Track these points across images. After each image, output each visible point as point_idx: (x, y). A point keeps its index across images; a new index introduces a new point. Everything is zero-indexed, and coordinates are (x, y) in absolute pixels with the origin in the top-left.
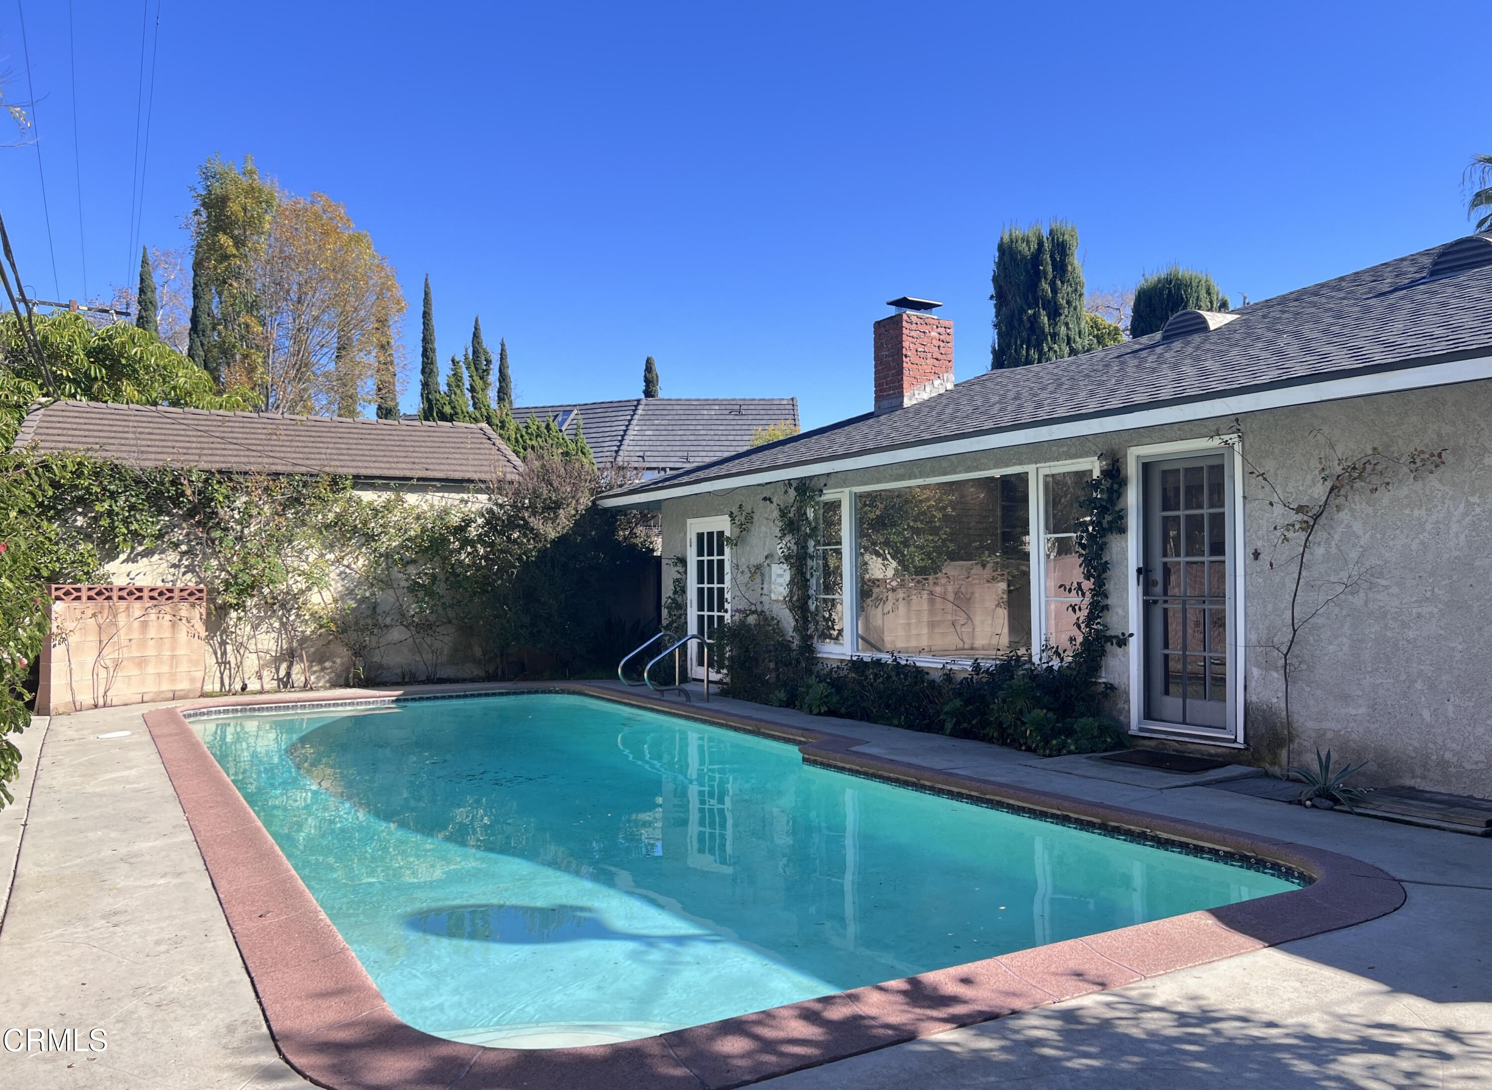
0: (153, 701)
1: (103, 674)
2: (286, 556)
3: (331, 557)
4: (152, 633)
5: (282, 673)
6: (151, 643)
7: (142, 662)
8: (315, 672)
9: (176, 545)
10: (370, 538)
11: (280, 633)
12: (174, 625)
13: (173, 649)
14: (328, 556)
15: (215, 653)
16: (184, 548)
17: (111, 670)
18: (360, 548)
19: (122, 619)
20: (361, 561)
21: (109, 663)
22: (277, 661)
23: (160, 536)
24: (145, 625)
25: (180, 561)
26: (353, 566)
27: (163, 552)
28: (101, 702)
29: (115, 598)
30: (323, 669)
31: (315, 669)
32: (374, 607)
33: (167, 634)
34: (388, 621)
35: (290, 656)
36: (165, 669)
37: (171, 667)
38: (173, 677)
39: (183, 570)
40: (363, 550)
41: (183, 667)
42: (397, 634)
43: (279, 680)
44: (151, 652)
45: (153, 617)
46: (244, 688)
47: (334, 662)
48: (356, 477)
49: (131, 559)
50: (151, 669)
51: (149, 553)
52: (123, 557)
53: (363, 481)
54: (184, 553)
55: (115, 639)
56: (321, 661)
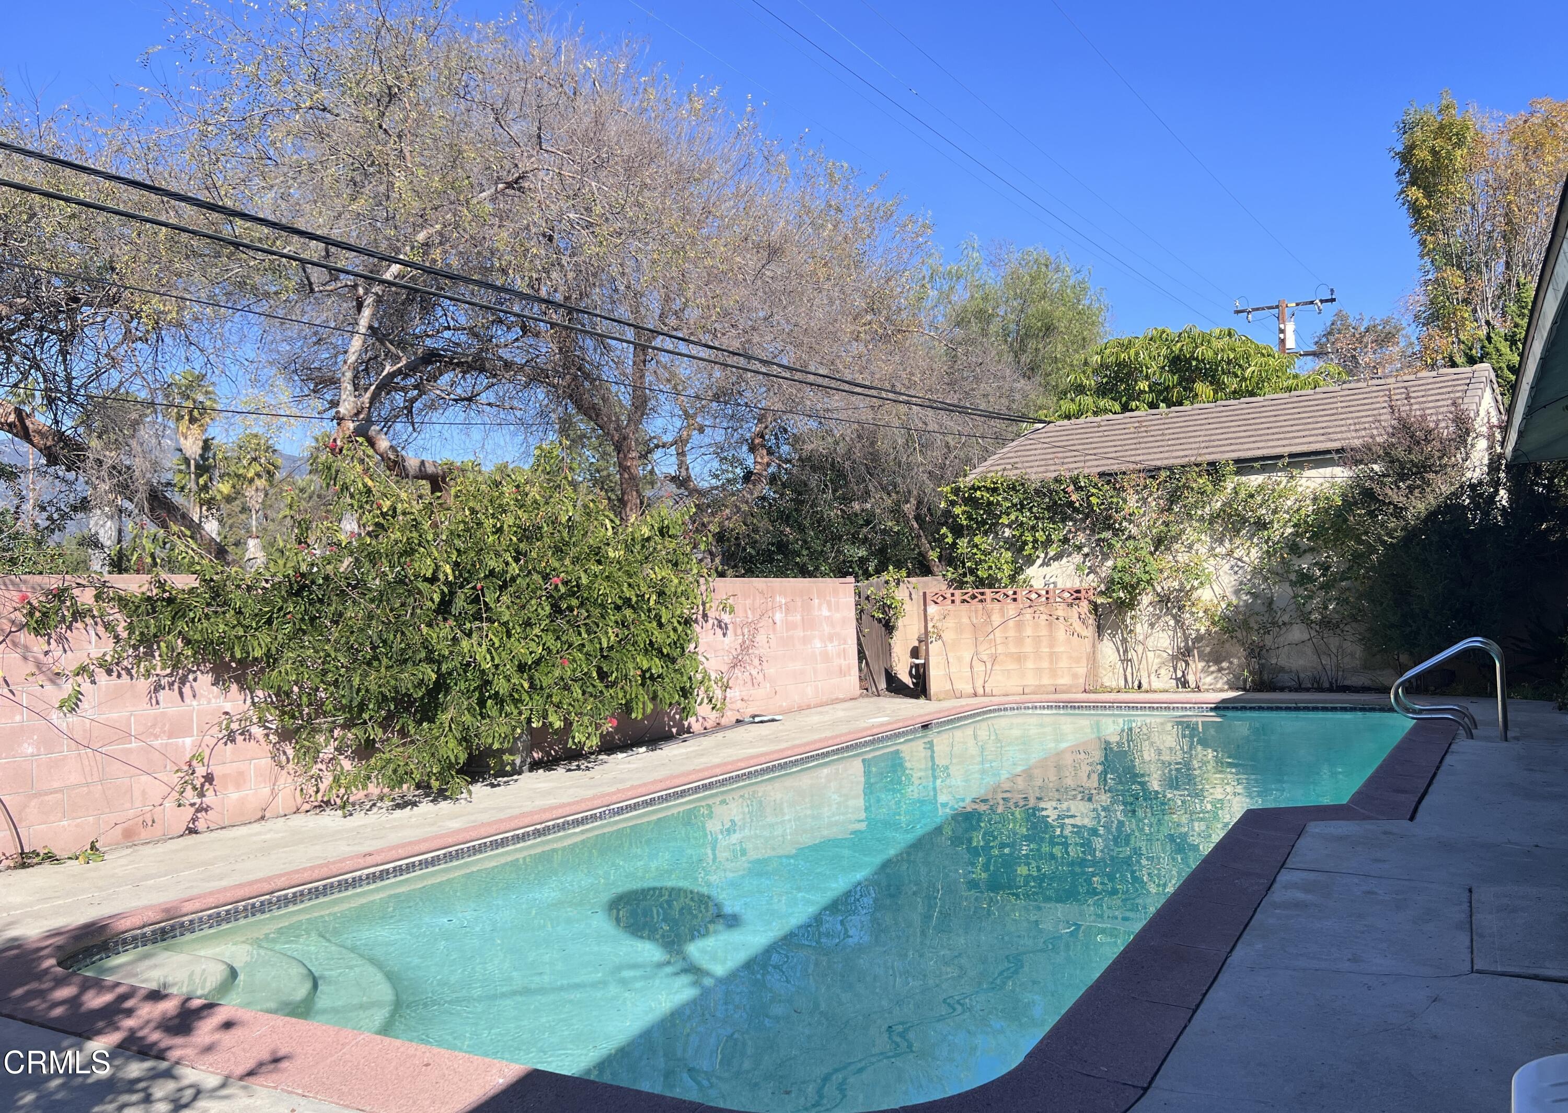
0: (1034, 693)
1: (979, 668)
2: (1177, 551)
3: (1219, 550)
4: (1029, 632)
5: (1179, 674)
6: (1028, 640)
7: (1019, 658)
8: (1212, 672)
9: (1079, 548)
10: (1261, 525)
11: (1175, 631)
12: (1050, 625)
13: (1051, 646)
14: (1218, 550)
15: (1118, 651)
16: (1086, 550)
17: (989, 666)
18: (1251, 538)
19: (996, 619)
20: (1254, 551)
21: (985, 658)
22: (1174, 658)
23: (1065, 540)
24: (1020, 626)
25: (1084, 562)
26: (1245, 559)
27: (1070, 555)
28: (980, 691)
29: (988, 600)
30: (1220, 670)
31: (1212, 669)
32: (1270, 603)
33: (1044, 632)
34: (1286, 618)
35: (1184, 654)
36: (1045, 664)
37: (1051, 662)
38: (1053, 672)
39: (1086, 571)
40: (1255, 540)
41: (1063, 663)
42: (1298, 633)
43: (1177, 679)
44: (1028, 648)
45: (1028, 617)
46: (1140, 687)
47: (1231, 663)
48: (1237, 461)
49: (1045, 564)
50: (1030, 665)
51: (1058, 557)
52: (1039, 562)
53: (1244, 466)
54: (1087, 555)
55: (991, 636)
56: (1217, 661)
